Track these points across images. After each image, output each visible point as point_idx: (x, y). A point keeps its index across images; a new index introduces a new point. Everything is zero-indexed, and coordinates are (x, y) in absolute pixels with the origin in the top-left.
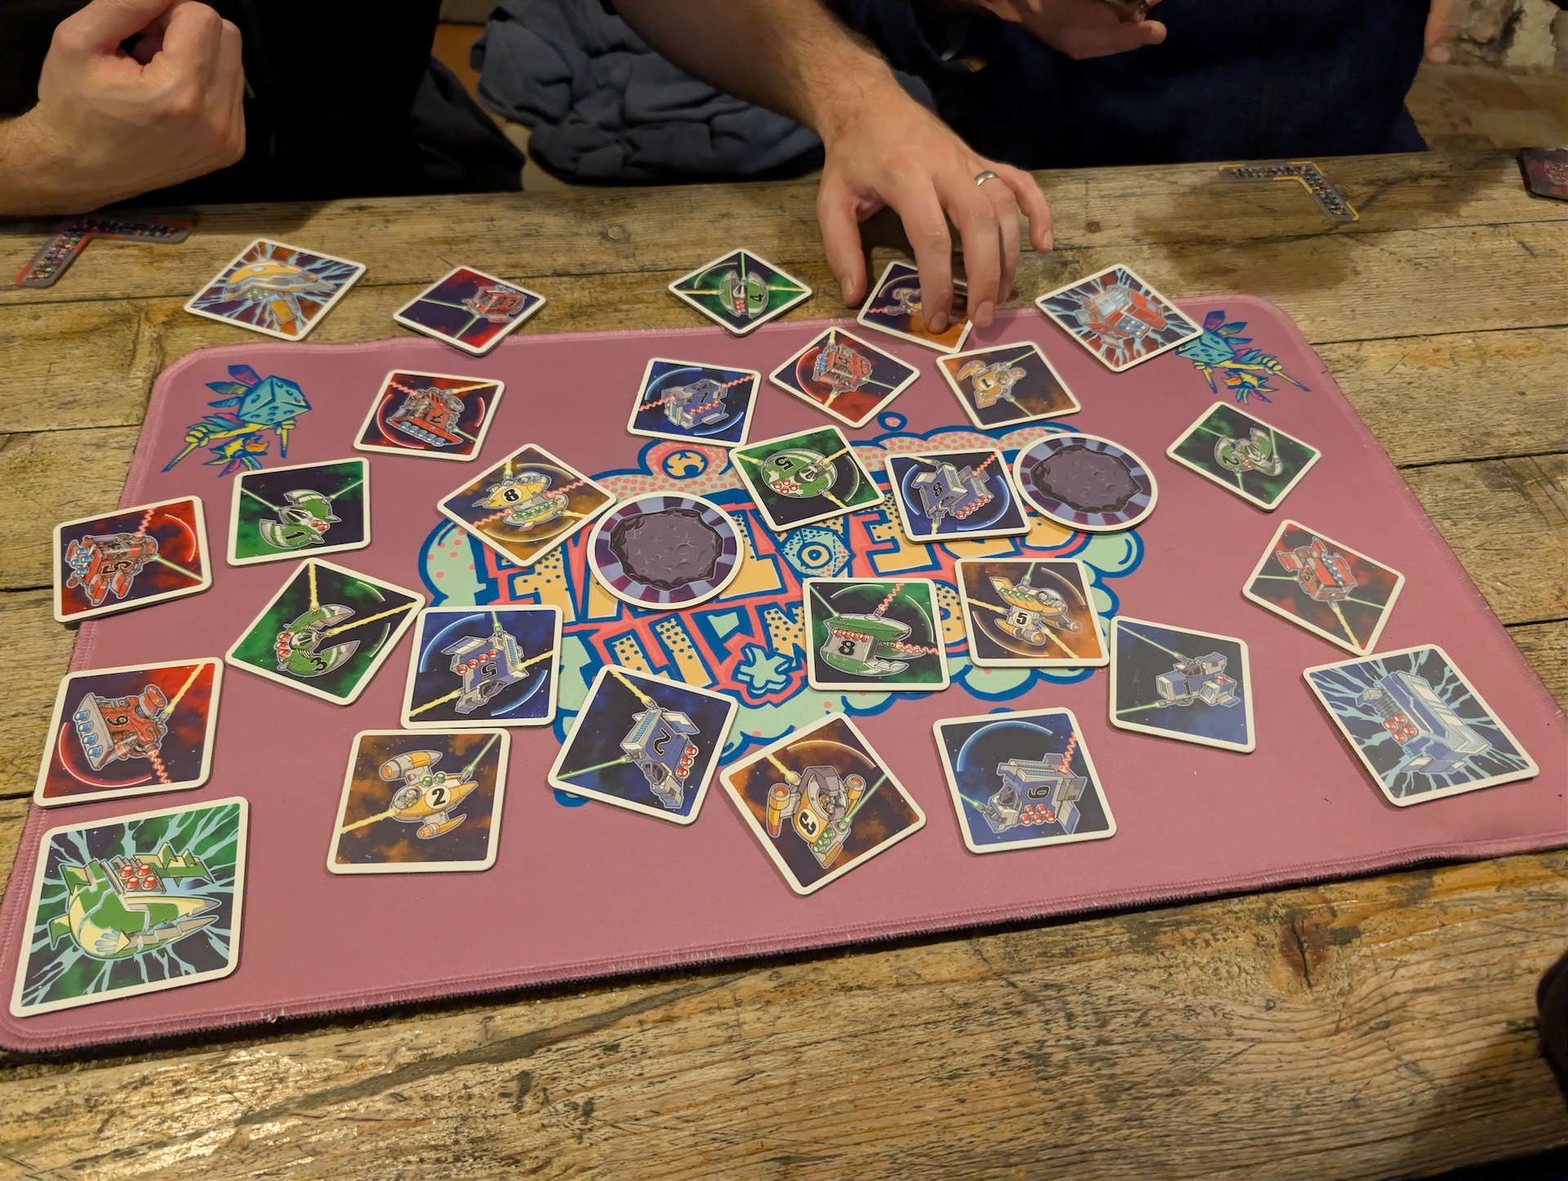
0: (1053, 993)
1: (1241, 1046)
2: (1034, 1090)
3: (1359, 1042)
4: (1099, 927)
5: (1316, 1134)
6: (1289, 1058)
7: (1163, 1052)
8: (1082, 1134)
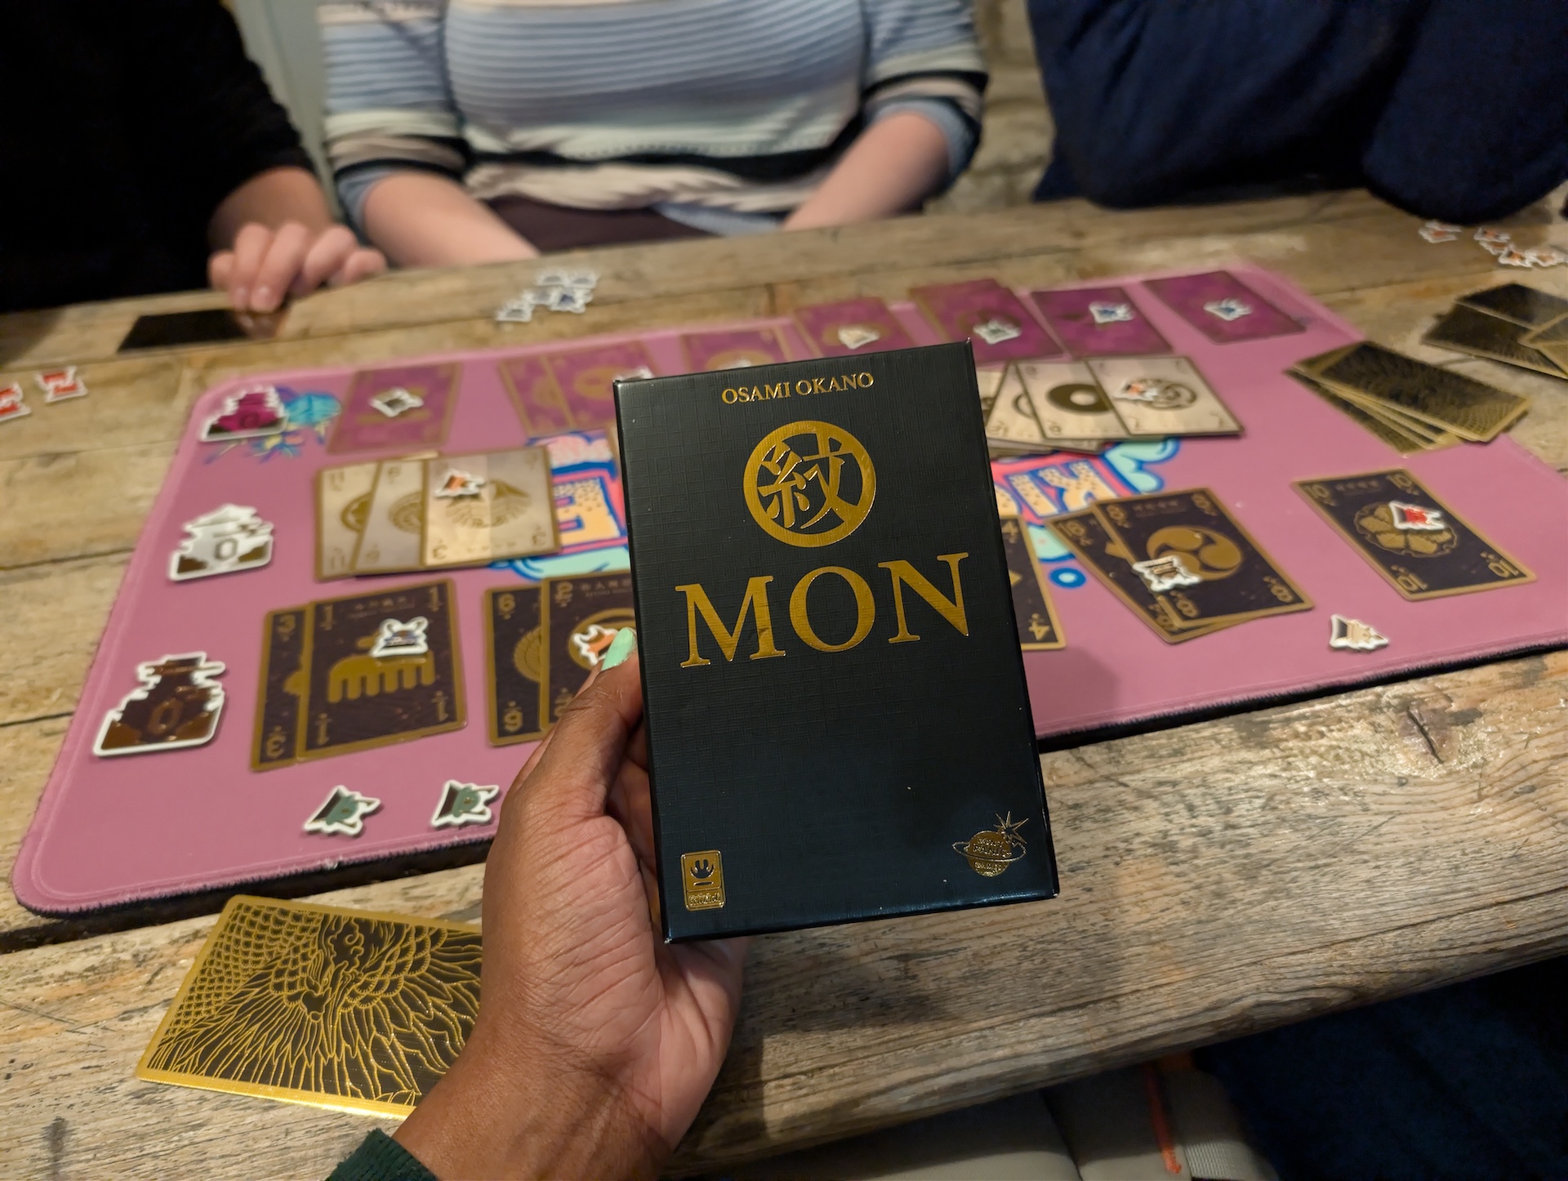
0: (1169, 789)
1: (1382, 819)
2: (1166, 874)
3: (1506, 806)
4: (1206, 730)
5: (1482, 889)
6: (1435, 826)
7: (1297, 831)
8: (1226, 909)
